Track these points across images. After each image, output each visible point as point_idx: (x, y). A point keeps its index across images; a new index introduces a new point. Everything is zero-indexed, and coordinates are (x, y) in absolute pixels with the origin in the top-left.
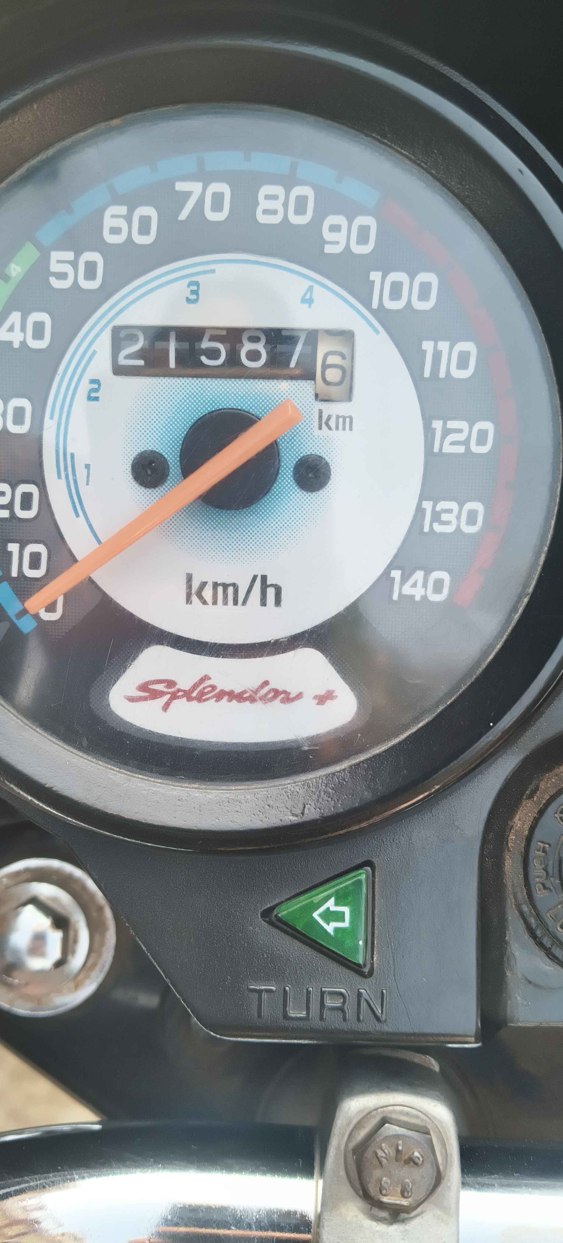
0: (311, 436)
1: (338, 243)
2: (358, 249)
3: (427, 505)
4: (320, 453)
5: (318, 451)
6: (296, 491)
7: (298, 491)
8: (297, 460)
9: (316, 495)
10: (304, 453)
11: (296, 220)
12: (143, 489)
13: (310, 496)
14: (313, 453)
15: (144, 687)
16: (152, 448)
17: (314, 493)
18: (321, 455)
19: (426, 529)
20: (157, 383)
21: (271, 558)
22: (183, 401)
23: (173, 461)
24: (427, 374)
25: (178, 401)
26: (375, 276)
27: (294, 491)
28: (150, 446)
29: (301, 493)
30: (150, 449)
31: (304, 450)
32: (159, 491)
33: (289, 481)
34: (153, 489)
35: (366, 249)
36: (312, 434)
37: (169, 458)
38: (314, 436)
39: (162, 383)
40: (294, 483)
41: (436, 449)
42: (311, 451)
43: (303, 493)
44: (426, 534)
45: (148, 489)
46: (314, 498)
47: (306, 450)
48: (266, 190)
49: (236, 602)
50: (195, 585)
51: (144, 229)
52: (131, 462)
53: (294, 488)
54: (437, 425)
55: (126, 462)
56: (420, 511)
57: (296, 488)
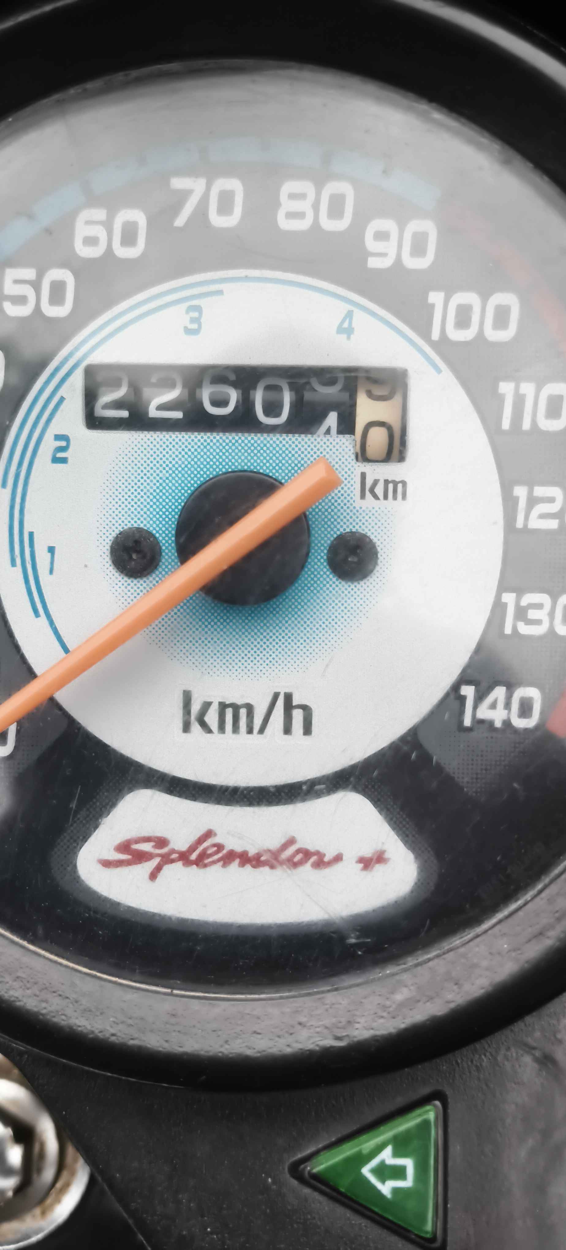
0: (351, 508)
1: (384, 255)
2: (411, 263)
3: (509, 598)
4: (363, 530)
5: (360, 527)
6: (331, 580)
7: (334, 579)
8: (332, 539)
9: (358, 585)
10: (342, 530)
11: (328, 224)
12: (126, 578)
13: (349, 586)
14: (354, 530)
15: (124, 847)
16: (139, 525)
17: (356, 584)
18: (364, 532)
19: (508, 630)
20: (145, 439)
21: (297, 669)
22: (180, 462)
23: (167, 542)
24: (506, 424)
25: (174, 462)
26: (436, 298)
27: (328, 580)
28: (136, 522)
29: (337, 583)
30: (136, 525)
31: (342, 526)
32: (148, 582)
33: (322, 567)
34: (138, 580)
35: (423, 263)
36: (351, 504)
37: (161, 538)
38: (354, 508)
39: (152, 439)
40: (328, 570)
41: (520, 524)
42: (351, 527)
43: (340, 583)
44: (507, 636)
45: (132, 579)
46: (355, 589)
47: (345, 527)
48: (289, 187)
49: (250, 731)
50: (195, 708)
51: (129, 238)
52: (110, 543)
53: (328, 576)
54: (521, 492)
55: (104, 543)
56: (499, 608)
57: (331, 576)
